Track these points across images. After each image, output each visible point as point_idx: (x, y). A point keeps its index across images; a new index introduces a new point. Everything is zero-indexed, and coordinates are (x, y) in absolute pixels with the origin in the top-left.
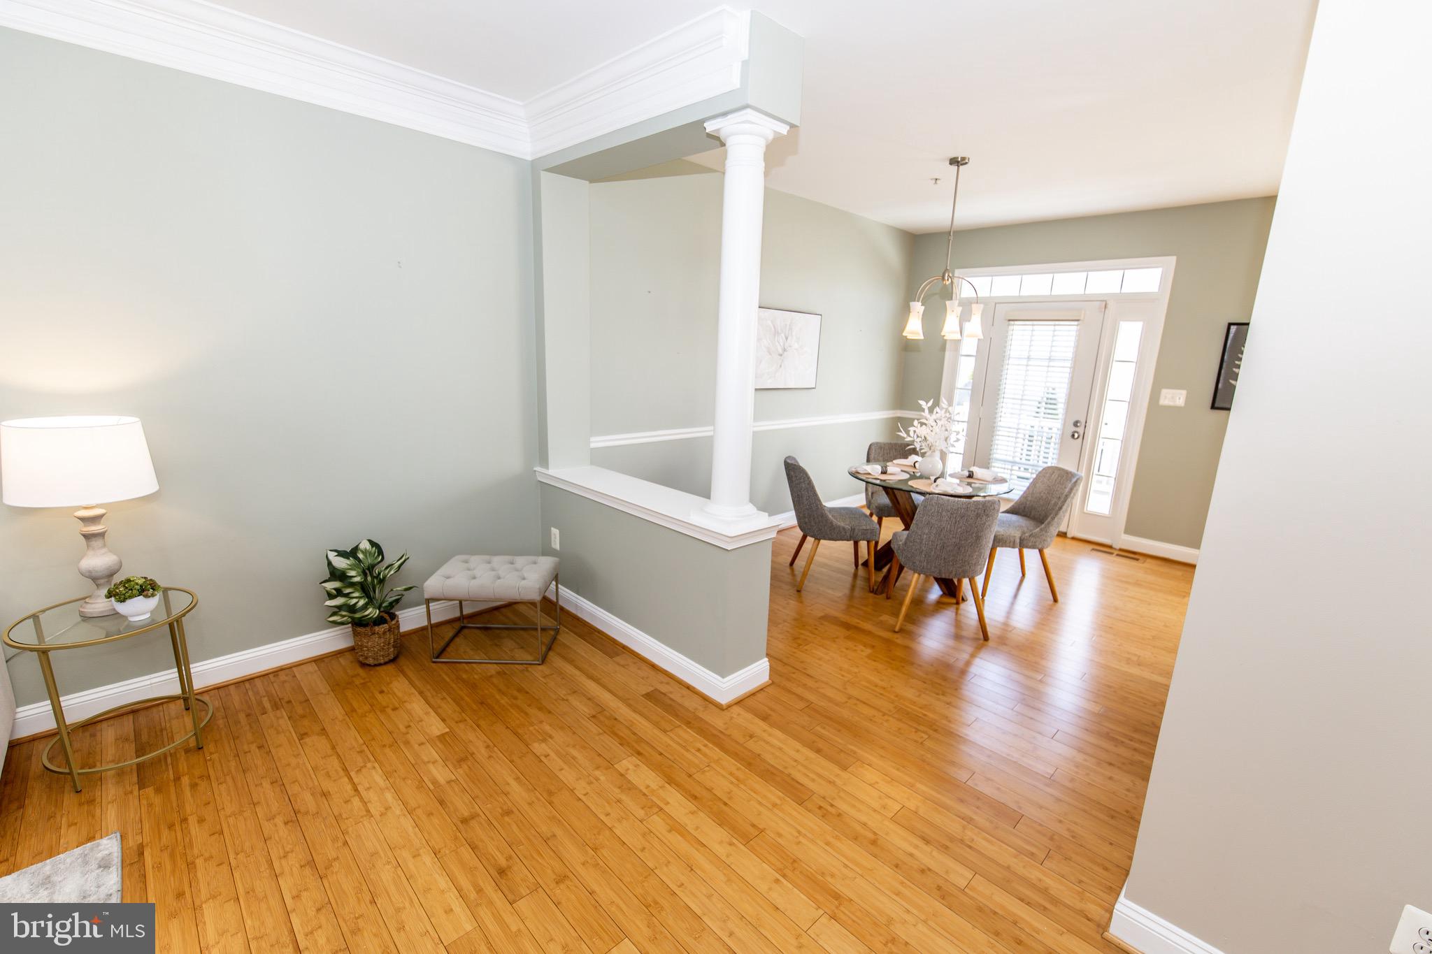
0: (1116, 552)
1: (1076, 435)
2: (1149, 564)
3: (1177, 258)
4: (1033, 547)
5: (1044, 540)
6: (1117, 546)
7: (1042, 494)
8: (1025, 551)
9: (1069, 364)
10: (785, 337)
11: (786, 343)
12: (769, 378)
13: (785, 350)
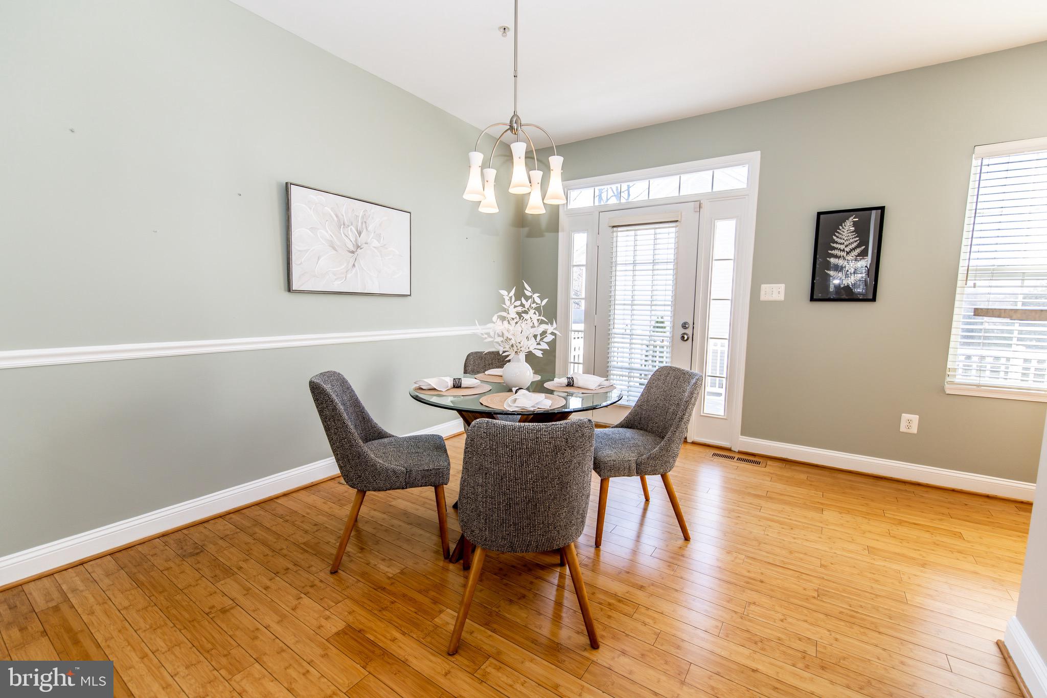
0: (737, 456)
1: (686, 337)
2: (772, 467)
3: (761, 154)
4: (654, 473)
5: (666, 462)
6: (736, 448)
7: (658, 402)
8: (648, 478)
9: (671, 266)
10: (357, 231)
11: (359, 239)
12: (336, 279)
13: (358, 247)
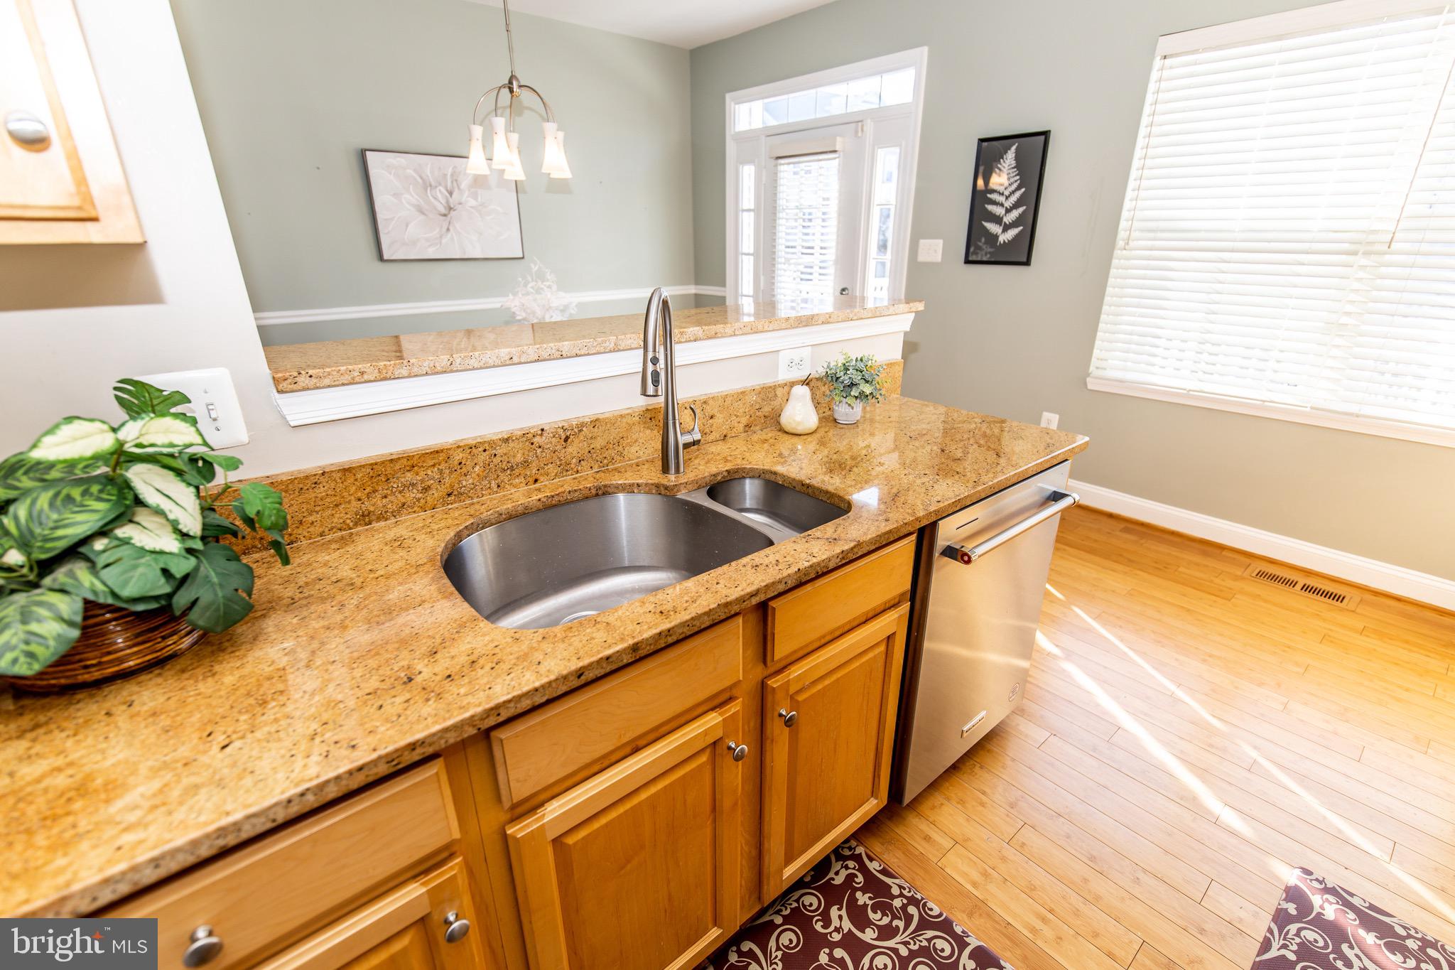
3: (929, 51)
10: (447, 190)
11: (451, 200)
12: (430, 246)
13: (450, 209)
